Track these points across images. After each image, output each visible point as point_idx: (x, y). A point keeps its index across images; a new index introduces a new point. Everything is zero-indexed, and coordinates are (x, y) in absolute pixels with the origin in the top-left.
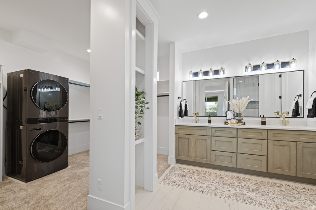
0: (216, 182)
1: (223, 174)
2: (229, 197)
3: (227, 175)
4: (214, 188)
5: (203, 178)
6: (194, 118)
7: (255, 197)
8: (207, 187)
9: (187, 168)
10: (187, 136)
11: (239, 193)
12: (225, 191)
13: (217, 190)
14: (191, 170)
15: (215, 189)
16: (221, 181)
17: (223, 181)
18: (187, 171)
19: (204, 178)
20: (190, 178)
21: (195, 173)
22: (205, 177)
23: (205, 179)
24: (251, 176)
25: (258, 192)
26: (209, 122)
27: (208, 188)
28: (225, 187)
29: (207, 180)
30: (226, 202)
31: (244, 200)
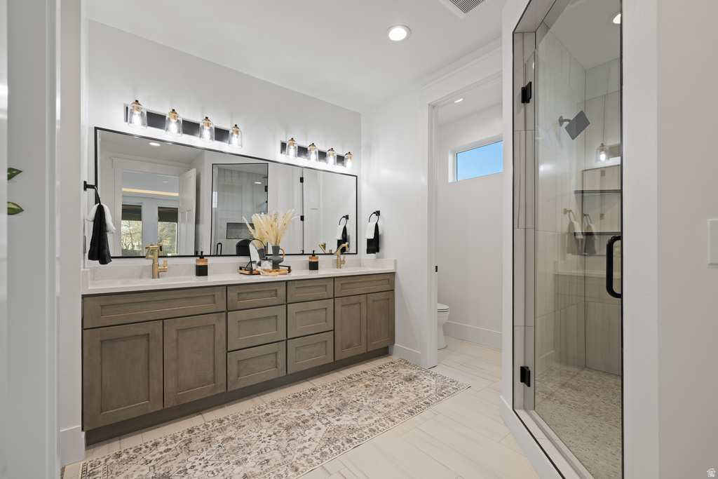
0: (270, 436)
1: (264, 405)
2: (324, 454)
3: (272, 403)
4: (277, 454)
5: (228, 445)
6: (148, 262)
7: (354, 423)
8: (261, 464)
9: (149, 445)
10: (142, 329)
11: (329, 432)
12: (305, 447)
13: (289, 457)
14: (169, 441)
15: (285, 457)
16: (276, 426)
17: (278, 423)
18: (159, 456)
19: (231, 443)
20: (189, 471)
21: (192, 446)
22: (232, 439)
23: (235, 445)
24: (312, 381)
25: (349, 408)
26: (202, 271)
27: (265, 467)
28: (295, 436)
29: (243, 443)
30: (331, 475)
31: (349, 441)
